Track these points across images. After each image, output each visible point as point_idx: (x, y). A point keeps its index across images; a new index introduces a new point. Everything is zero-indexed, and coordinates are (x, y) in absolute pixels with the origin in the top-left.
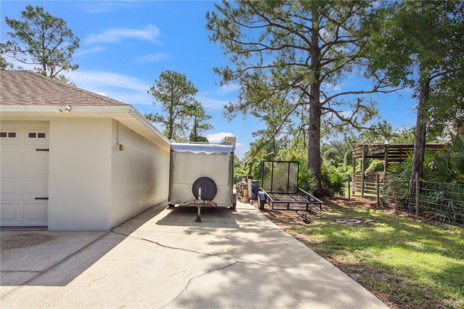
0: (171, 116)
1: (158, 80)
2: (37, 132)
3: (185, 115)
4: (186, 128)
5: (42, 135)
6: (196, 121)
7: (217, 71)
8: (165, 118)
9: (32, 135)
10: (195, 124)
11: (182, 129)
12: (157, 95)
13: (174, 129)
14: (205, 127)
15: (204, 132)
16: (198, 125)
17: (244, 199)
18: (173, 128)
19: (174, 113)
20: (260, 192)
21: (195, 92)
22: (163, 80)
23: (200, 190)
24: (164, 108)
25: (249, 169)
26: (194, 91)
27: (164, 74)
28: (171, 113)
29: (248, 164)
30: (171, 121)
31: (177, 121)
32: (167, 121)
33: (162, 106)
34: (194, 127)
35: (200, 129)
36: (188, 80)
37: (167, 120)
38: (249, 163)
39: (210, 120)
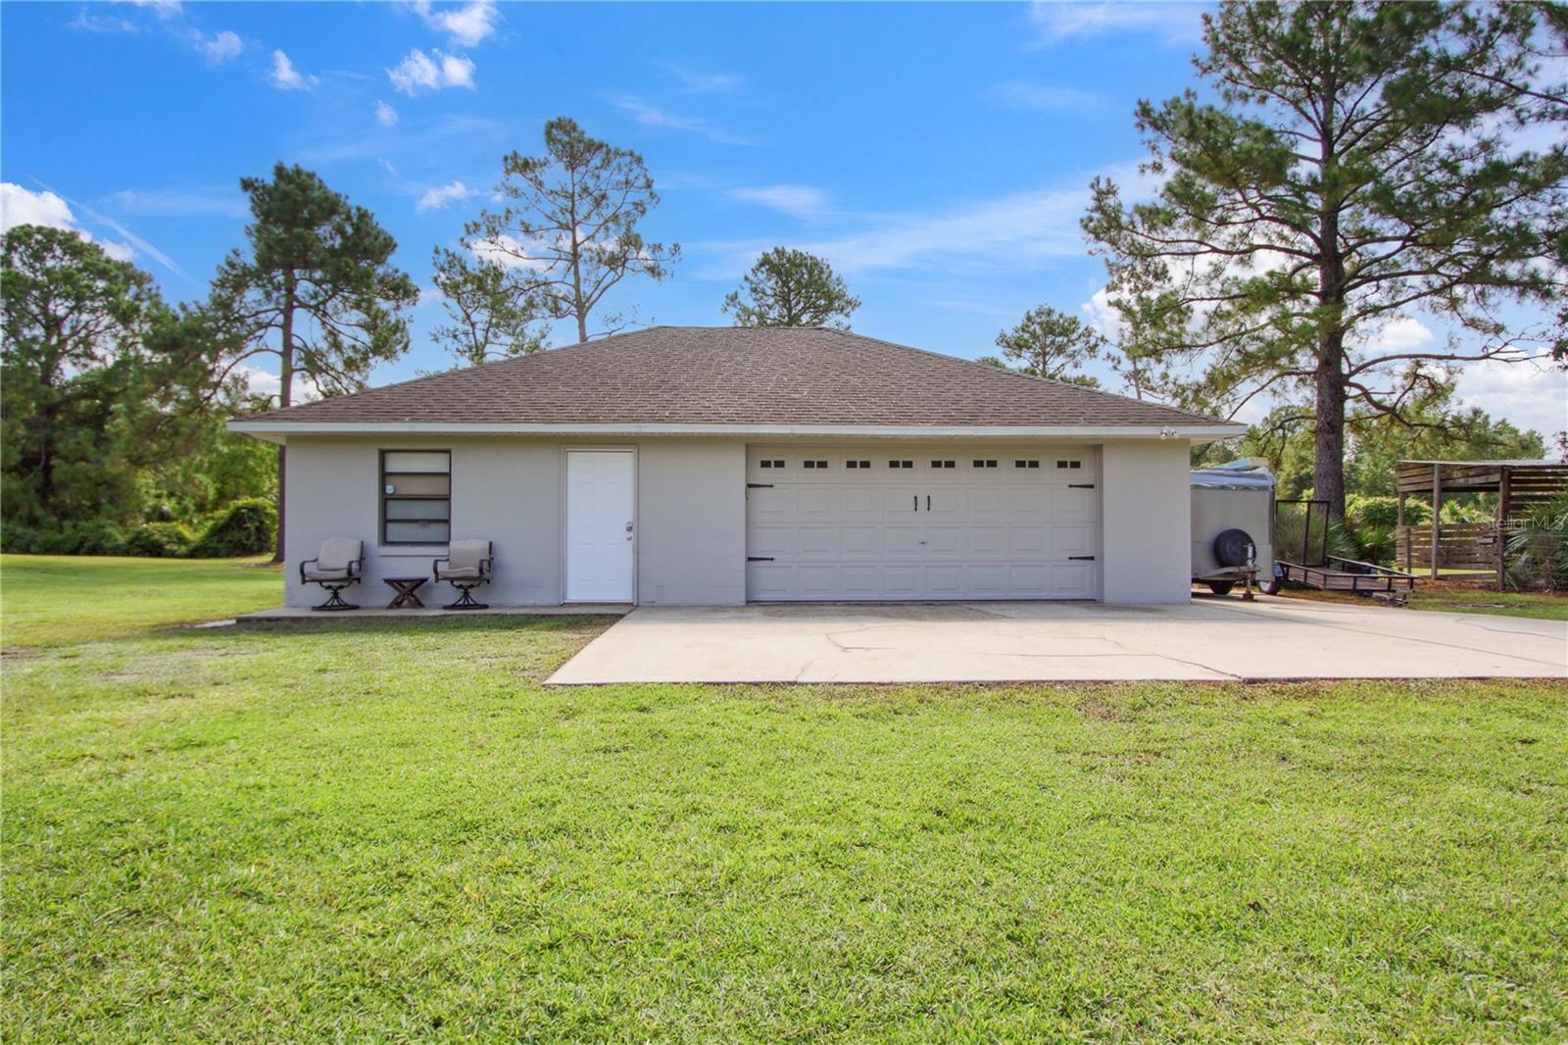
2: (1069, 460)
5: (1076, 465)
9: (1062, 465)
22: (763, 276)
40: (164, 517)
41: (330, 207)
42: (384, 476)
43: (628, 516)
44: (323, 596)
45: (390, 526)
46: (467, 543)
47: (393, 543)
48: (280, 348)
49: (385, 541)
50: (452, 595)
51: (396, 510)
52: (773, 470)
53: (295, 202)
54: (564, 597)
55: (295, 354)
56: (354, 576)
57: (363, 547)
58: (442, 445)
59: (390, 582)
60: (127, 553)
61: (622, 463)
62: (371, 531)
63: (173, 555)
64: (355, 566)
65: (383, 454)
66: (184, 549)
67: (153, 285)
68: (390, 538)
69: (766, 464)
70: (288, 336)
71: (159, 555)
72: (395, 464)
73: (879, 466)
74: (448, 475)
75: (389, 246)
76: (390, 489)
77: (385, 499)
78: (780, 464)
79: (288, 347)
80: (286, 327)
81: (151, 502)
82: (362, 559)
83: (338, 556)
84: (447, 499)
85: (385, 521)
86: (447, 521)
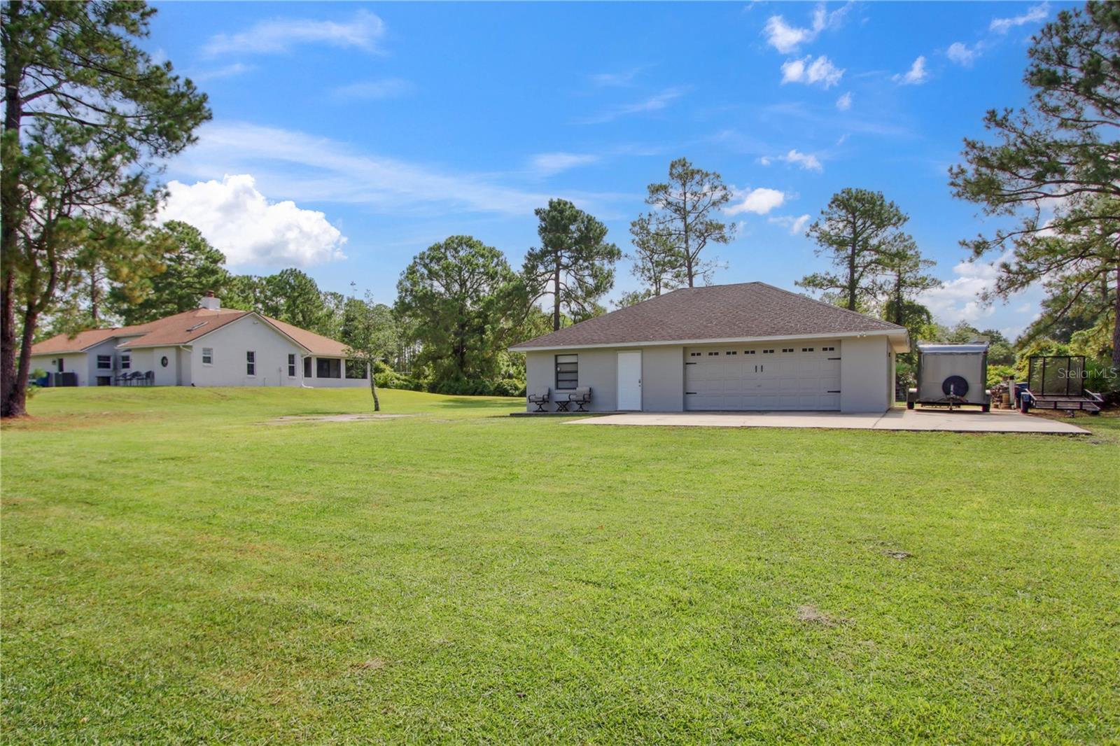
0: (852, 275)
1: (826, 209)
2: (828, 347)
3: (880, 267)
4: (883, 294)
5: (832, 349)
6: (900, 274)
7: (964, 244)
8: (841, 280)
9: (825, 349)
10: (899, 280)
11: (875, 297)
12: (826, 239)
13: (859, 297)
14: (922, 284)
15: (920, 294)
16: (905, 282)
17: (1003, 405)
18: (856, 296)
19: (857, 267)
20: (1022, 393)
21: (901, 221)
22: (835, 209)
23: (952, 387)
24: (837, 261)
25: (1027, 368)
26: (901, 219)
27: (840, 198)
28: (853, 268)
29: (1027, 358)
30: (853, 284)
31: (864, 282)
32: (845, 284)
33: (834, 255)
34: (896, 286)
35: (909, 289)
36: (887, 202)
37: (843, 281)
38: (1028, 354)
39: (933, 267)
40: (510, 377)
41: (574, 218)
42: (557, 364)
43: (639, 378)
44: (536, 407)
45: (559, 383)
46: (582, 389)
47: (560, 389)
48: (554, 291)
49: (557, 388)
50: (577, 407)
51: (561, 377)
52: (696, 357)
53: (557, 220)
54: (617, 407)
55: (561, 293)
56: (545, 401)
57: (549, 390)
58: (574, 353)
59: (557, 402)
60: (494, 394)
61: (637, 356)
62: (552, 384)
63: (512, 395)
64: (546, 397)
65: (556, 356)
66: (517, 392)
67: (503, 257)
68: (559, 387)
69: (693, 355)
70: (557, 284)
71: (507, 395)
72: (561, 360)
73: (741, 354)
74: (577, 363)
75: (603, 232)
76: (559, 369)
77: (557, 373)
78: (699, 354)
79: (558, 289)
80: (557, 279)
81: (505, 369)
82: (549, 394)
83: (541, 393)
84: (577, 372)
85: (557, 381)
86: (577, 380)
